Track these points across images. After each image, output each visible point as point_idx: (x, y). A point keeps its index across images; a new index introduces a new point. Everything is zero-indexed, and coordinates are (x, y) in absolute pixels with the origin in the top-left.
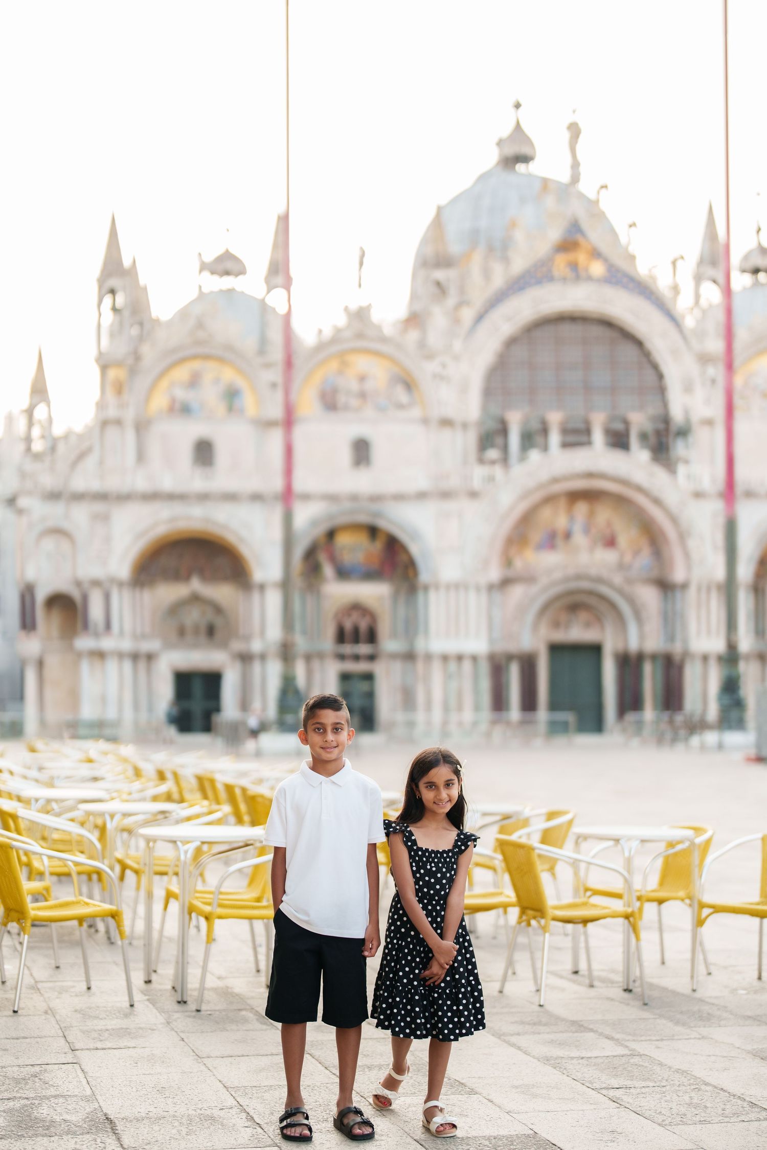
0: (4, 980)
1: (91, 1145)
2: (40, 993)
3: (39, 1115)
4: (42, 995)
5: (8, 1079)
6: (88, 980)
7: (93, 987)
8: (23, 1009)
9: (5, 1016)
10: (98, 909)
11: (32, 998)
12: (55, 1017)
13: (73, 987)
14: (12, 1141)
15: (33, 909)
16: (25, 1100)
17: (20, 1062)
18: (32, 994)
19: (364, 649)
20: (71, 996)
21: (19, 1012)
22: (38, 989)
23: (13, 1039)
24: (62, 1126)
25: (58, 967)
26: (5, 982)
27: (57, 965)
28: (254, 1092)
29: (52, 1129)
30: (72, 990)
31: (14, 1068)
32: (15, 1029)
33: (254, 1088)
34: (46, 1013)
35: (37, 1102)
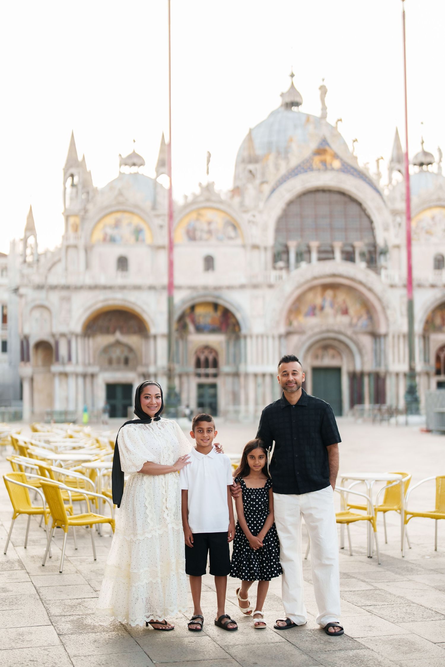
0: (50, 556)
1: (117, 637)
2: (71, 562)
3: (87, 623)
4: (72, 564)
5: (67, 606)
6: (95, 556)
7: (97, 560)
8: (64, 571)
9: (56, 574)
10: (102, 519)
11: (67, 565)
12: (81, 575)
13: (87, 559)
14: (77, 636)
15: (70, 519)
16: (78, 616)
17: (70, 597)
18: (67, 563)
19: (211, 371)
20: (88, 564)
21: (63, 572)
22: (69, 560)
23: (63, 586)
24: (100, 628)
25: (76, 549)
26: (51, 557)
27: (76, 548)
28: (191, 610)
29: (95, 630)
30: (87, 561)
31: (68, 600)
32: (63, 581)
33: (191, 608)
34: (77, 572)
35: (84, 617)
